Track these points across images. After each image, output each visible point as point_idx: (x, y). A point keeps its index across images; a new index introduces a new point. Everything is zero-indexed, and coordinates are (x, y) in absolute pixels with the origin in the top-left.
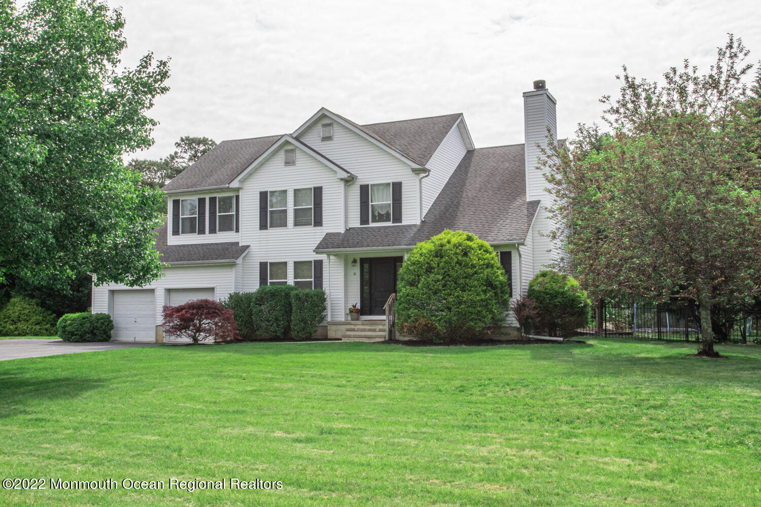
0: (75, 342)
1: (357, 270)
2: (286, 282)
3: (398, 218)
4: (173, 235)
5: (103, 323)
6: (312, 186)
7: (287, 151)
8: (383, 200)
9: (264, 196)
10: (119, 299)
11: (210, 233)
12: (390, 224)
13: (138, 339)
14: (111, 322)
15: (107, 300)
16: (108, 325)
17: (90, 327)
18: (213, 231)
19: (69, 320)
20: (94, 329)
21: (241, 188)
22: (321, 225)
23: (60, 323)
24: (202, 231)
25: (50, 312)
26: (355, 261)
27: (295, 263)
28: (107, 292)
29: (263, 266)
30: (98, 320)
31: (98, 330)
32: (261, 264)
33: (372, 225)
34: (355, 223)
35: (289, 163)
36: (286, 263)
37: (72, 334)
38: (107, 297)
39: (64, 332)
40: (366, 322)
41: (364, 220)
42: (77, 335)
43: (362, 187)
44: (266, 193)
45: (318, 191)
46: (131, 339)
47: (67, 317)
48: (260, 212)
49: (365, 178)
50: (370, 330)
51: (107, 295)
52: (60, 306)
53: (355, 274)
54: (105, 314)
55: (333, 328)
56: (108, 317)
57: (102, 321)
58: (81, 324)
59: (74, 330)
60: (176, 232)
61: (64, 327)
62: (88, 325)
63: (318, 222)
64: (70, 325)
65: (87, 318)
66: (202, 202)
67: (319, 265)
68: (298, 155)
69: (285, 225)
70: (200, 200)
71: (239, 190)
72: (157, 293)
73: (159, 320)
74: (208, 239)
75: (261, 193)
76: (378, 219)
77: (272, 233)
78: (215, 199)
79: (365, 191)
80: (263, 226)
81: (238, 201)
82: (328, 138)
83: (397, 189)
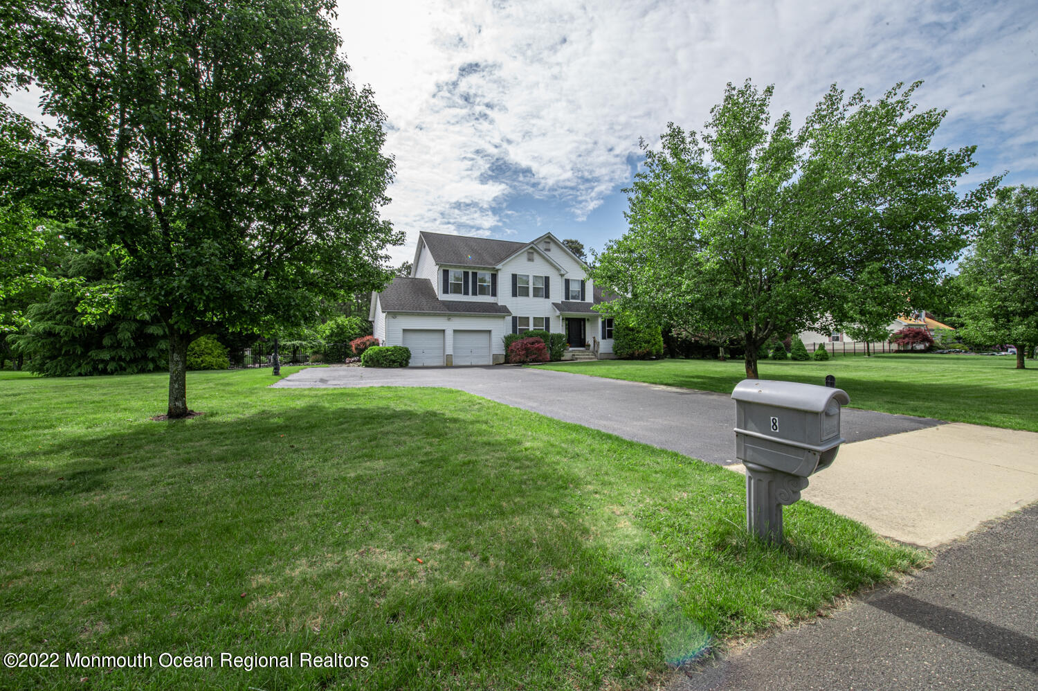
1: (564, 323)
2: (529, 328)
3: (583, 299)
4: (443, 293)
6: (544, 275)
7: (529, 253)
8: (575, 287)
9: (514, 277)
10: (409, 336)
11: (472, 295)
12: (580, 301)
13: (426, 365)
15: (401, 336)
16: (407, 354)
18: (474, 293)
21: (500, 270)
22: (549, 298)
24: (466, 293)
26: (563, 319)
27: (534, 318)
29: (515, 319)
32: (513, 317)
33: (571, 301)
34: (564, 299)
35: (531, 260)
36: (528, 318)
38: (401, 334)
40: (576, 351)
41: (567, 298)
43: (566, 280)
44: (516, 275)
45: (547, 279)
46: (421, 365)
48: (513, 286)
49: (567, 277)
50: (580, 355)
60: (446, 291)
63: (547, 296)
64: (391, 355)
66: (466, 274)
67: (547, 320)
68: (536, 256)
69: (528, 295)
70: (464, 272)
71: (497, 270)
72: (447, 333)
73: (449, 351)
74: (470, 298)
75: (513, 275)
76: (574, 298)
77: (520, 299)
78: (476, 273)
79: (567, 282)
80: (514, 294)
81: (494, 277)
82: (549, 250)
83: (583, 283)
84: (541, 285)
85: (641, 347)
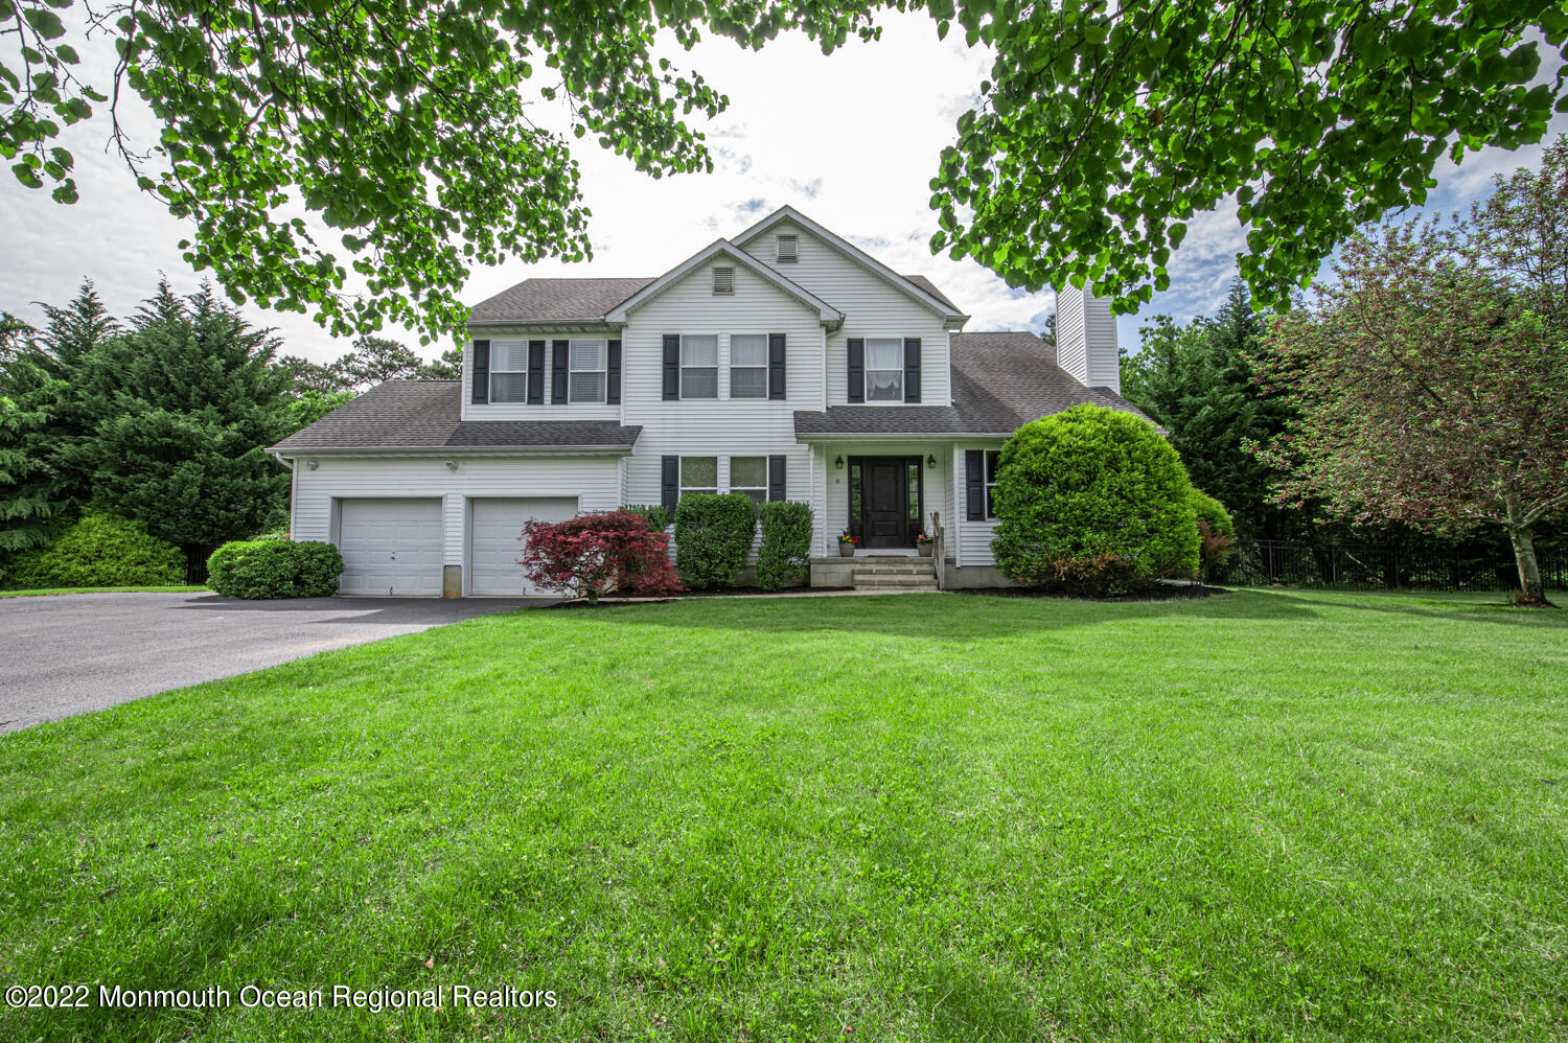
0: (256, 599)
1: (843, 475)
2: (715, 491)
3: (913, 393)
4: (473, 403)
5: (321, 561)
6: (767, 332)
7: (718, 271)
8: (884, 363)
9: (671, 344)
10: (352, 515)
11: (553, 403)
12: (901, 403)
13: (398, 592)
14: (338, 558)
15: (328, 516)
16: (334, 563)
17: (295, 568)
18: (559, 398)
19: (239, 553)
20: (301, 572)
21: (627, 326)
22: (783, 398)
23: (216, 560)
24: (536, 398)
25: (167, 544)
26: (839, 461)
27: (733, 459)
28: (329, 501)
29: (669, 464)
30: (312, 553)
31: (311, 574)
32: (665, 458)
33: (868, 403)
34: (841, 400)
35: (722, 290)
36: (714, 460)
37: (248, 582)
38: (329, 511)
39: (228, 578)
40: (884, 560)
41: (855, 393)
42: (261, 584)
43: (851, 342)
44: (676, 337)
45: (778, 343)
46: (384, 592)
47: (235, 547)
48: (664, 370)
49: (852, 330)
50: (899, 572)
51: (329, 506)
52: (189, 533)
53: (838, 481)
54: (322, 543)
55: (821, 568)
56: (332, 548)
57: (321, 556)
58: (270, 563)
59: (254, 573)
60: (480, 397)
61: (229, 568)
62: (288, 564)
63: (778, 392)
64: (242, 564)
65: (286, 549)
66: (537, 348)
67: (779, 464)
68: (740, 278)
69: (714, 394)
70: (532, 343)
71: (619, 328)
72: (448, 504)
73: (455, 555)
74: (548, 412)
75: (666, 338)
76: (879, 394)
77: (687, 406)
78: (566, 343)
79: (856, 348)
80: (670, 392)
81: (615, 348)
82: (790, 259)
83: (913, 348)
84: (760, 360)
85: (1077, 547)
